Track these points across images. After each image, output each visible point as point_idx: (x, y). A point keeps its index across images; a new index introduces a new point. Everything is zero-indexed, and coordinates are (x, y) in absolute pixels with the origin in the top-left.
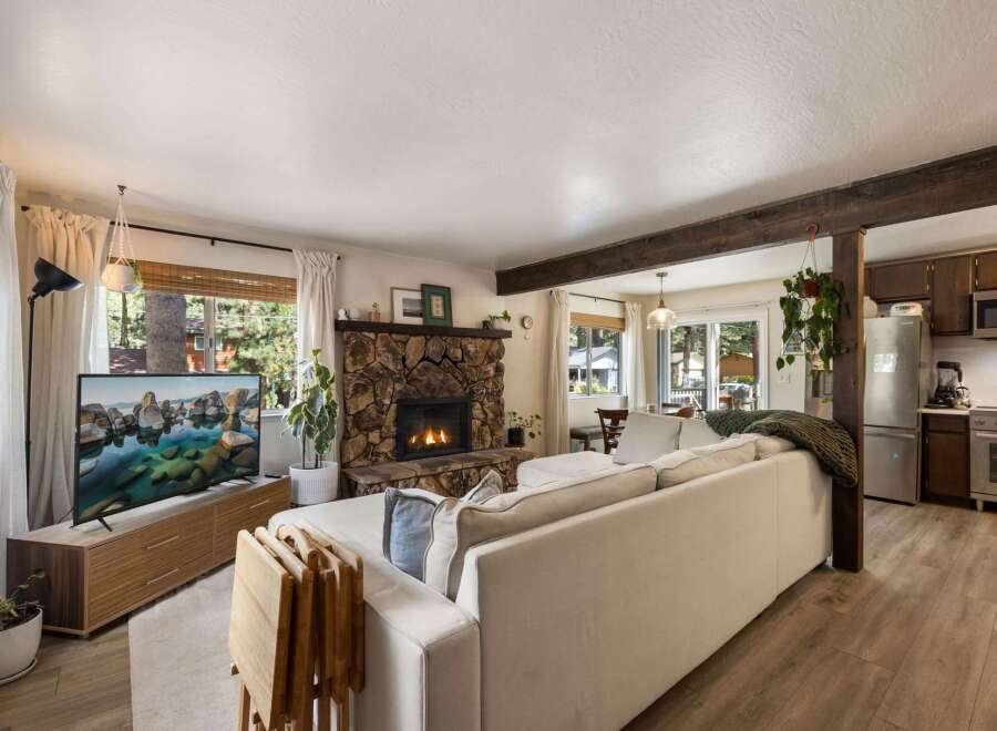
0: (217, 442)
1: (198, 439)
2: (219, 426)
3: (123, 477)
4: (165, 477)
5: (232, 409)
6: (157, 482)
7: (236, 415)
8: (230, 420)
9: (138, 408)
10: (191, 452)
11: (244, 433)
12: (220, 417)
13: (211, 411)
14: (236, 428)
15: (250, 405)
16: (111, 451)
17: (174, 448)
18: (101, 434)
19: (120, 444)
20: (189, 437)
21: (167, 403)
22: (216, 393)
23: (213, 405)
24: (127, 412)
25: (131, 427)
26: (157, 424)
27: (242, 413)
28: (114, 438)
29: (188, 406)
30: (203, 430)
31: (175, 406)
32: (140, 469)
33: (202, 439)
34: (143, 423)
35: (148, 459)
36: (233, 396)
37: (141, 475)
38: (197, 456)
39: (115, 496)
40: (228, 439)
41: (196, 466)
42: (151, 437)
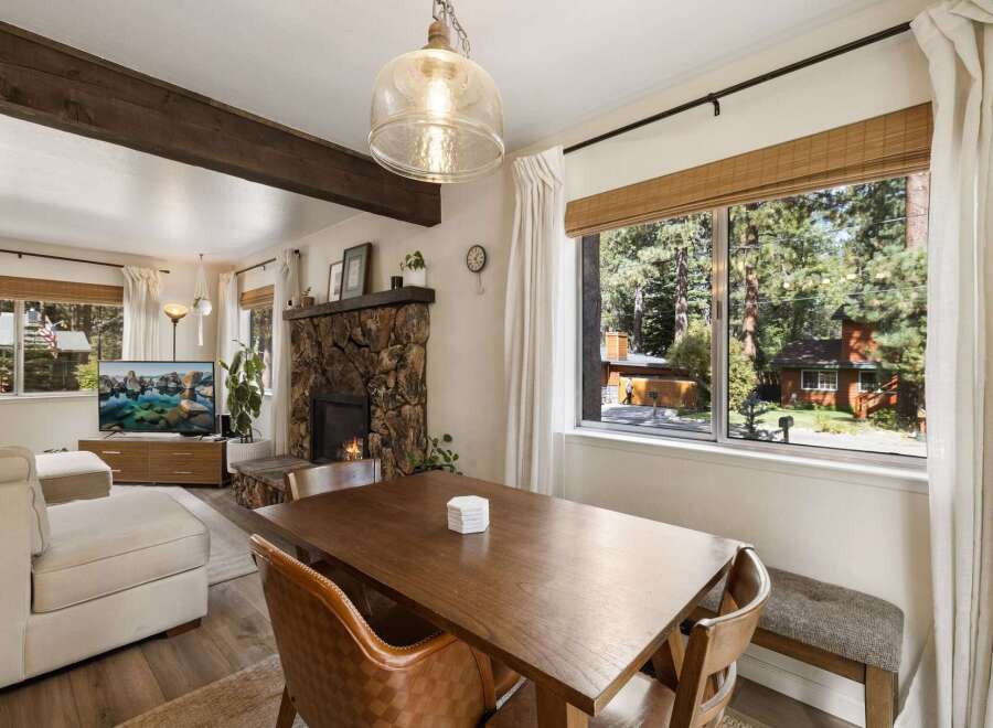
0: (177, 405)
1: (164, 402)
2: (178, 396)
3: (119, 415)
4: (142, 420)
5: (188, 386)
6: (137, 421)
7: (192, 389)
8: (187, 393)
9: (126, 379)
10: (159, 408)
11: (199, 402)
12: (179, 390)
13: (172, 385)
14: (193, 397)
15: (205, 383)
16: (113, 399)
17: (147, 404)
18: (109, 390)
19: (117, 396)
20: (157, 399)
21: (141, 378)
22: (175, 373)
23: (174, 381)
24: (121, 380)
25: (123, 389)
26: (137, 389)
27: (197, 389)
28: (114, 393)
29: (155, 381)
30: (166, 397)
31: (147, 380)
32: (128, 411)
33: (167, 402)
34: (129, 388)
35: (133, 408)
36: (188, 377)
37: (128, 415)
38: (162, 411)
39: (117, 422)
40: (185, 404)
41: (162, 418)
42: (133, 395)
